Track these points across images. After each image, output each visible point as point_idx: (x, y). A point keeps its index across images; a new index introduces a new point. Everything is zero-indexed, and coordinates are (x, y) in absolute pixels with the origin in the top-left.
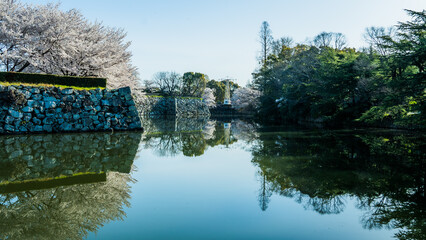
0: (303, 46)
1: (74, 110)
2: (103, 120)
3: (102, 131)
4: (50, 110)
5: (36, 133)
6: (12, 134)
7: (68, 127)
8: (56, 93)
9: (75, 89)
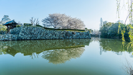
0: (107, 22)
1: (82, 35)
2: (86, 37)
3: (85, 38)
4: (79, 35)
5: (77, 39)
6: (74, 39)
7: (81, 38)
8: (79, 32)
9: (82, 32)
